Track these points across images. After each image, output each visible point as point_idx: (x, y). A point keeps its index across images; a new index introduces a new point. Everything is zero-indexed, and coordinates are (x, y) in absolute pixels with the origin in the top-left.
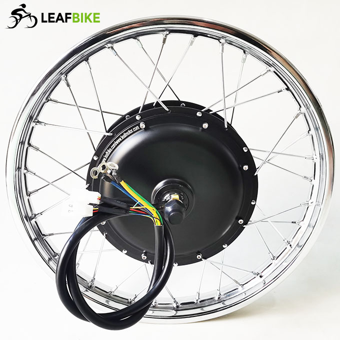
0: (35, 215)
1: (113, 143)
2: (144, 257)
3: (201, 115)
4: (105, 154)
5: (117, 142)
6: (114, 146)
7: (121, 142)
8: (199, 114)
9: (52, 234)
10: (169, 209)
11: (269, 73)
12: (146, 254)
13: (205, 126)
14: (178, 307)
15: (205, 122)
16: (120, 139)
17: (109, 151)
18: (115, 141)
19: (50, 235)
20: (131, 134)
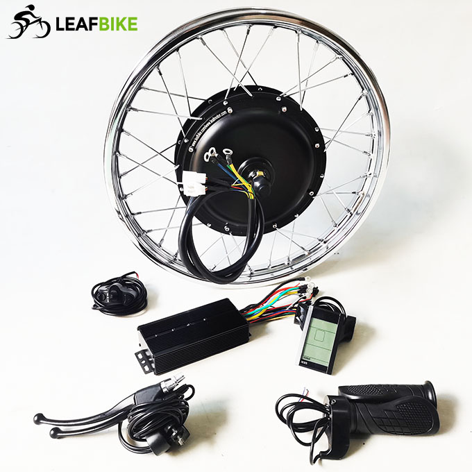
0: (126, 196)
1: (203, 126)
2: (227, 229)
3: (280, 100)
4: (195, 136)
5: (206, 126)
6: (204, 129)
7: (210, 126)
8: (278, 99)
9: (140, 213)
10: (257, 184)
11: (338, 60)
12: (228, 226)
13: (284, 109)
14: (252, 273)
15: (284, 106)
16: (209, 123)
17: (200, 134)
18: (205, 124)
19: (138, 213)
20: (219, 119)
